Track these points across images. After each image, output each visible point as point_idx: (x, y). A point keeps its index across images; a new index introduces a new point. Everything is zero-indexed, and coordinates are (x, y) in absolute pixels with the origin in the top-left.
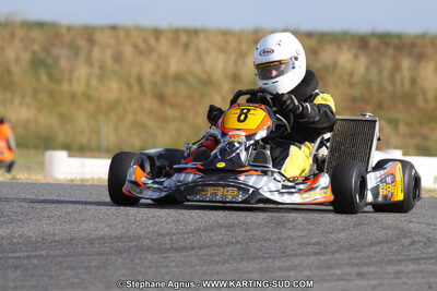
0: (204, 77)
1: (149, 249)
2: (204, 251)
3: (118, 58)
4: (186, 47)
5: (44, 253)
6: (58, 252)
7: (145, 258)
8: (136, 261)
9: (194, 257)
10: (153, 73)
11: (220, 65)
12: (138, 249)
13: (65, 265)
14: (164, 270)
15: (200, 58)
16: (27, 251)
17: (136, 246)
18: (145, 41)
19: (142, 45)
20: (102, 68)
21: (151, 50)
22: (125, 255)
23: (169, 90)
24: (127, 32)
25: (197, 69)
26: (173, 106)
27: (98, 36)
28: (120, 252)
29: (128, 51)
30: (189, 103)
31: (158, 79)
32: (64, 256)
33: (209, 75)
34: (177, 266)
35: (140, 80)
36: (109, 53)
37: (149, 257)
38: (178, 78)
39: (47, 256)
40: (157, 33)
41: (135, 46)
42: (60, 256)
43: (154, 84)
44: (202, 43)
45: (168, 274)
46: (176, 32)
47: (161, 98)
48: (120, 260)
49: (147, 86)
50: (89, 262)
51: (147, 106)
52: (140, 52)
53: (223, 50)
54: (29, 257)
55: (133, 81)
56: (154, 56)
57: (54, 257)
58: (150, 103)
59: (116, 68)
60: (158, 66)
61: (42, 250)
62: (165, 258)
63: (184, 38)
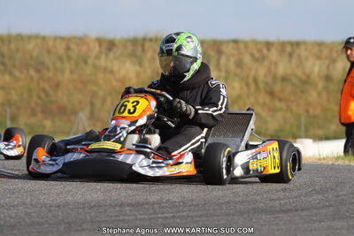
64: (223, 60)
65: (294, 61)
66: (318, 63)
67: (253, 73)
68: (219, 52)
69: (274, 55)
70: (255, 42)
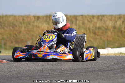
0: (106, 28)
1: (98, 71)
2: (112, 71)
3: (83, 23)
4: (101, 20)
5: (71, 72)
8: (95, 74)
9: (110, 73)
10: (93, 27)
11: (110, 24)
12: (95, 71)
13: (77, 75)
14: (103, 76)
15: (105, 22)
18: (90, 19)
19: (89, 20)
20: (79, 26)
21: (92, 21)
22: (92, 73)
23: (97, 31)
24: (86, 16)
25: (104, 26)
26: (98, 35)
27: (78, 18)
28: (90, 72)
29: (86, 22)
30: (102, 34)
32: (76, 73)
33: (108, 27)
34: (106, 75)
35: (89, 29)
36: (81, 22)
38: (99, 28)
39: (72, 73)
40: (93, 16)
41: (88, 20)
43: (93, 30)
44: (106, 19)
45: (103, 77)
46: (98, 16)
47: (95, 33)
49: (91, 31)
51: (91, 36)
52: (89, 22)
53: (111, 20)
54: (67, 74)
56: (93, 23)
57: (73, 73)
58: (92, 35)
59: (83, 26)
60: (94, 25)
63: (100, 18)
64: (78, 22)
66: (111, 22)
67: (88, 26)
68: (76, 19)
69: (95, 20)
70: (89, 16)
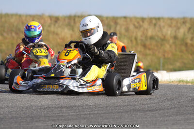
0: (162, 37)
1: (138, 110)
2: (161, 111)
3: (127, 30)
4: (155, 25)
5: (96, 112)
6: (101, 112)
7: (137, 114)
8: (133, 115)
9: (157, 114)
10: (141, 36)
11: (169, 32)
12: (134, 110)
13: (104, 117)
14: (145, 120)
15: (161, 29)
16: (89, 111)
17: (133, 109)
18: (138, 23)
19: (137, 25)
20: (121, 34)
21: (140, 26)
22: (129, 113)
23: (148, 43)
24: (131, 19)
25: (160, 34)
26: (149, 49)
27: (119, 21)
28: (127, 112)
29: (131, 27)
30: (156, 48)
31: (144, 38)
32: (104, 113)
33: (165, 37)
34: (150, 118)
35: (136, 39)
36: (123, 28)
37: (139, 114)
38: (152, 38)
39: (97, 114)
40: (143, 19)
41: (134, 25)
42: (102, 113)
43: (142, 40)
44: (162, 23)
45: (146, 121)
46: (151, 19)
47: (144, 46)
48: (127, 115)
49: (139, 42)
50: (114, 116)
51: (139, 49)
52: (136, 27)
53: (170, 26)
54: (89, 114)
55: (133, 39)
56: (142, 29)
57: (100, 114)
59: (126, 34)
60: (143, 33)
61: (95, 111)
62: (146, 114)
63: (154, 21)
64: (118, 28)
65: (157, 28)
66: (170, 29)
67: (134, 35)
68: (116, 23)
69: (146, 25)
70: (136, 18)
